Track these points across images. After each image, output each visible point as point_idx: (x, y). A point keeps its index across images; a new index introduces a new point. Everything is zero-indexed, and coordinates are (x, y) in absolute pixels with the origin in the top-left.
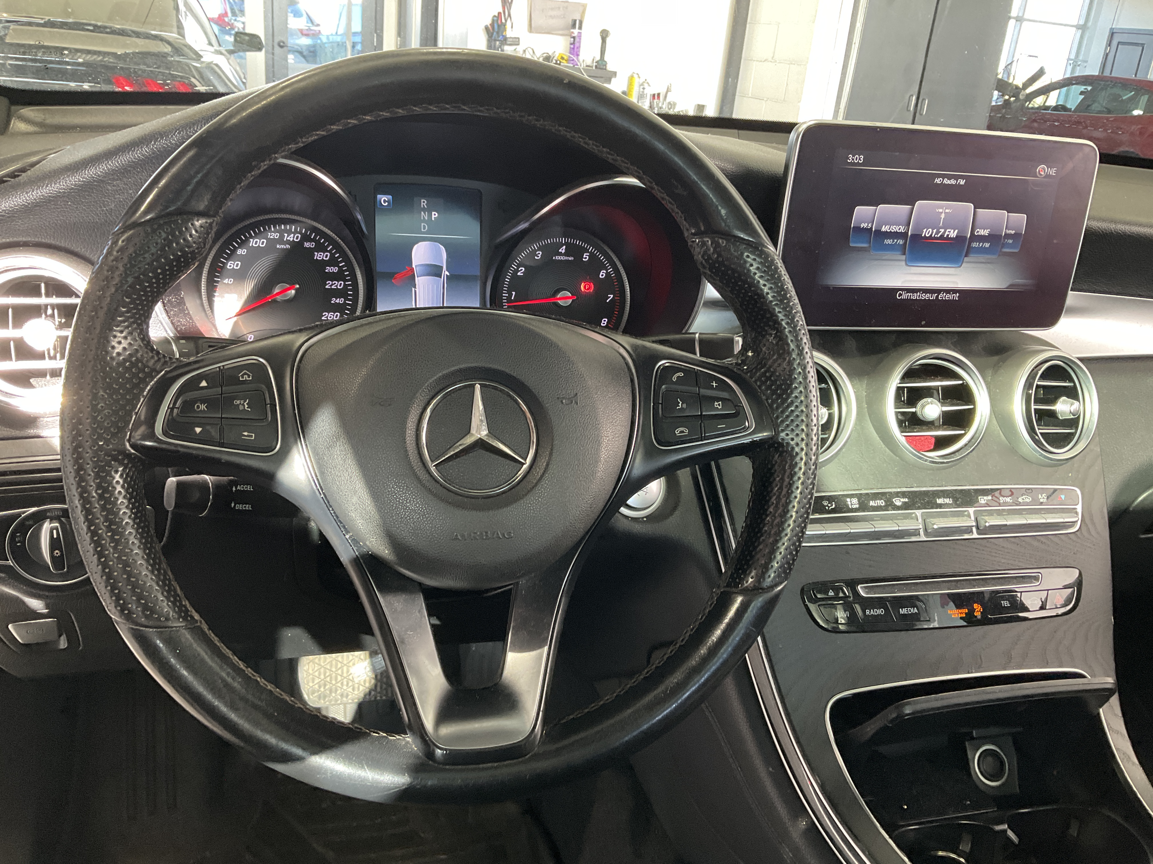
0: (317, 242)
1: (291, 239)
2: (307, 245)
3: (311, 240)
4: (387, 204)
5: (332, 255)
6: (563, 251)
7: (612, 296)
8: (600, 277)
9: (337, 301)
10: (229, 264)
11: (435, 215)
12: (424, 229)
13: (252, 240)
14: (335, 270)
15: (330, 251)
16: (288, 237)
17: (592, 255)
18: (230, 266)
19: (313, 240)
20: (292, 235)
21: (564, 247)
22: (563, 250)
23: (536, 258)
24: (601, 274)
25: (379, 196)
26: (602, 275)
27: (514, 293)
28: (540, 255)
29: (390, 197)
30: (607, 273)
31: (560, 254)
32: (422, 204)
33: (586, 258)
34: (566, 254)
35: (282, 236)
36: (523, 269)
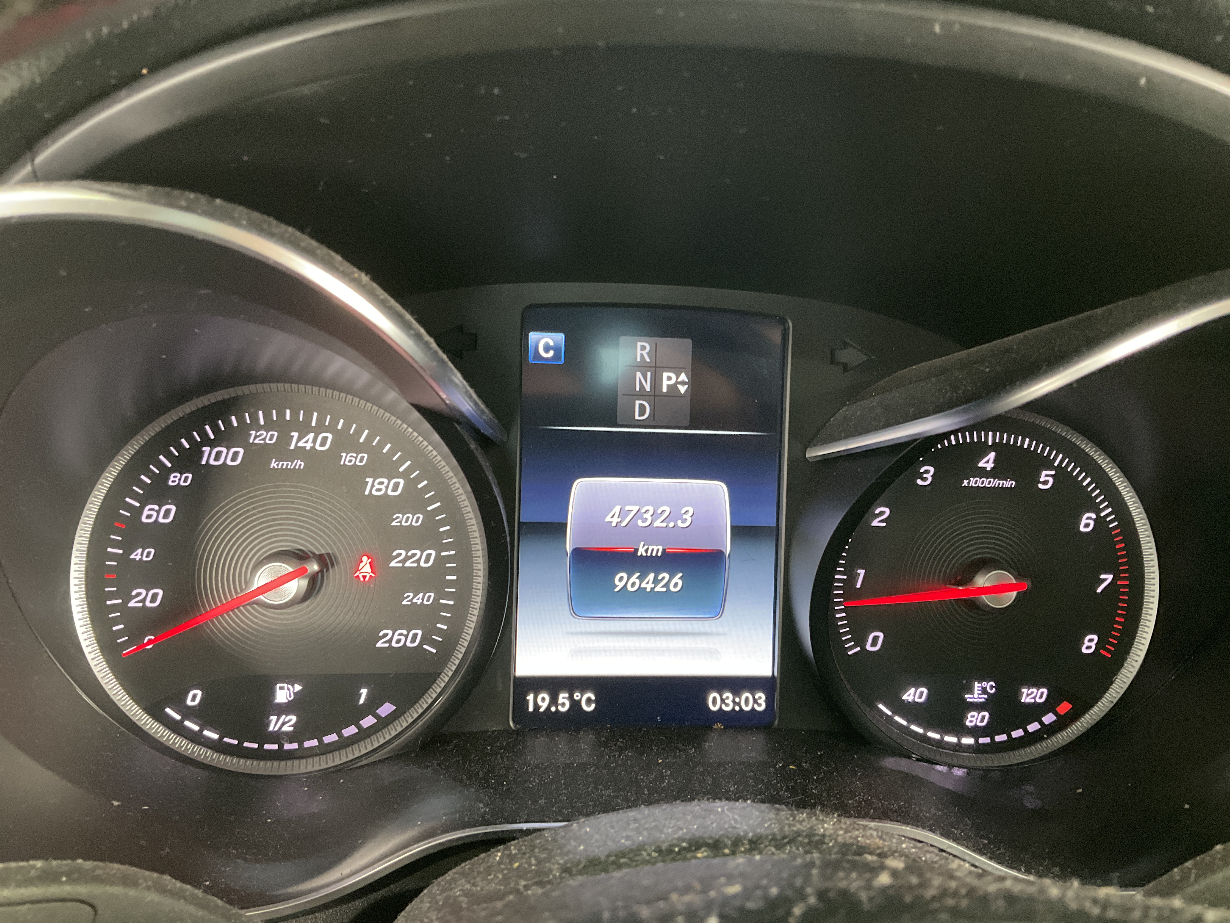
0: (374, 452)
1: (309, 446)
2: (348, 459)
3: (358, 449)
4: (551, 353)
5: (411, 484)
6: (989, 466)
7: (1110, 577)
8: (1082, 529)
9: (418, 600)
10: (146, 512)
11: (669, 378)
12: (642, 413)
13: (206, 449)
14: (415, 520)
15: (405, 475)
16: (299, 439)
17: (1061, 474)
18: (149, 516)
19: (365, 447)
20: (311, 436)
21: (992, 455)
22: (988, 462)
23: (919, 482)
24: (1084, 521)
25: (533, 336)
26: (1087, 525)
27: (862, 572)
28: (929, 476)
29: (560, 337)
30: (1098, 521)
31: (983, 473)
32: (639, 352)
33: (1045, 483)
34: (993, 474)
35: (285, 439)
36: (887, 511)
